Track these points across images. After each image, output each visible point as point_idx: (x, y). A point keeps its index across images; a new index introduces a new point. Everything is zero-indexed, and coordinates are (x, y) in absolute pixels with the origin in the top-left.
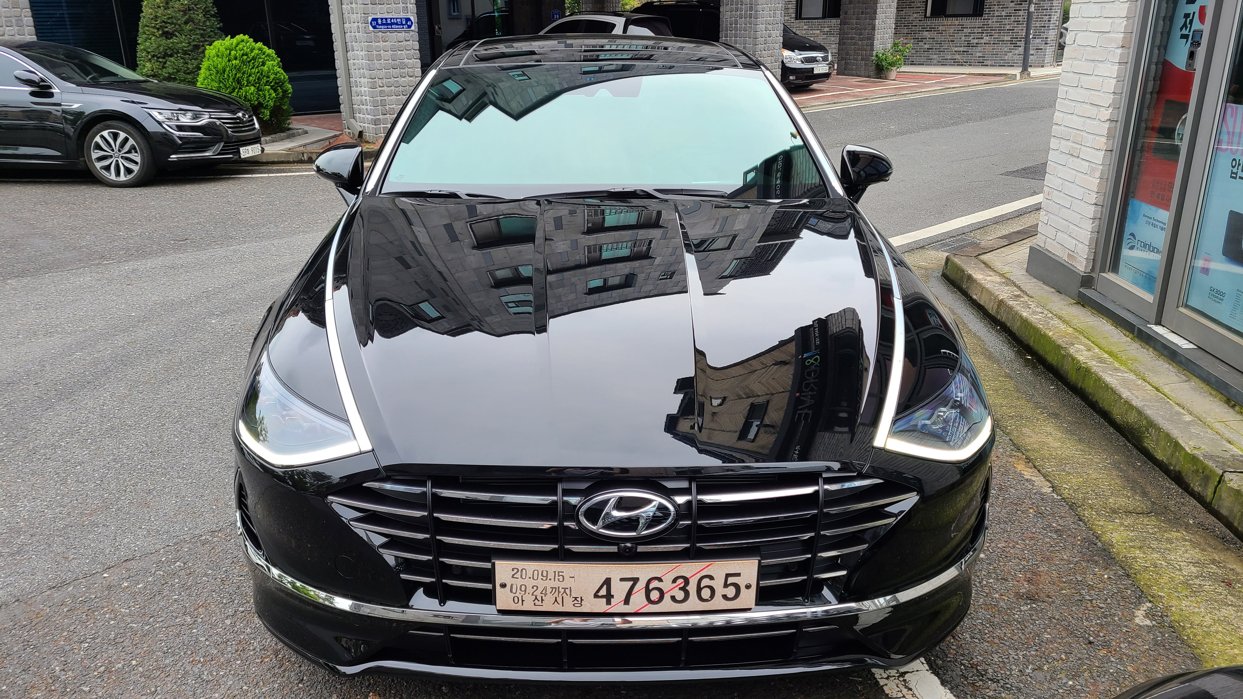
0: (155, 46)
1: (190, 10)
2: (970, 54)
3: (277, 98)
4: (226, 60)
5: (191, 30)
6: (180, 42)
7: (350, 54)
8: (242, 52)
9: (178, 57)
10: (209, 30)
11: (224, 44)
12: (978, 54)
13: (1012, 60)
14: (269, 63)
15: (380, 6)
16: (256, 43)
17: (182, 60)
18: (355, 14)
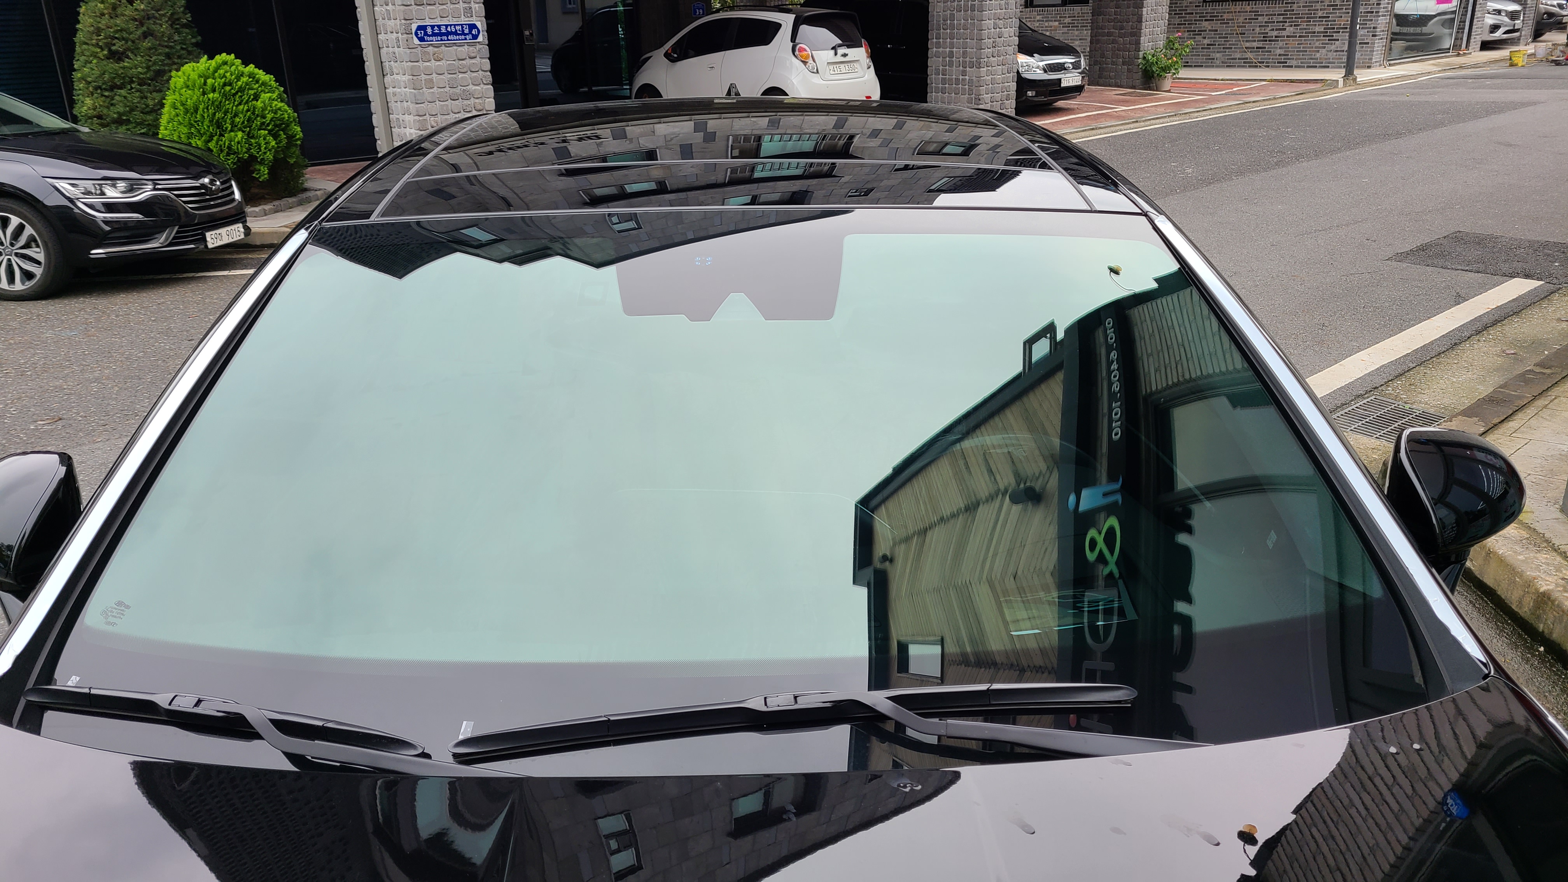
0: (97, 72)
1: (149, 19)
2: (1267, 52)
3: (278, 147)
4: (198, 92)
5: (150, 49)
6: (135, 65)
7: (388, 79)
8: (223, 80)
9: (132, 88)
10: (178, 47)
11: (198, 68)
12: (1279, 51)
13: (1326, 59)
14: (265, 96)
15: (429, 7)
16: (247, 65)
17: (137, 94)
18: (393, 21)
